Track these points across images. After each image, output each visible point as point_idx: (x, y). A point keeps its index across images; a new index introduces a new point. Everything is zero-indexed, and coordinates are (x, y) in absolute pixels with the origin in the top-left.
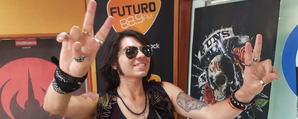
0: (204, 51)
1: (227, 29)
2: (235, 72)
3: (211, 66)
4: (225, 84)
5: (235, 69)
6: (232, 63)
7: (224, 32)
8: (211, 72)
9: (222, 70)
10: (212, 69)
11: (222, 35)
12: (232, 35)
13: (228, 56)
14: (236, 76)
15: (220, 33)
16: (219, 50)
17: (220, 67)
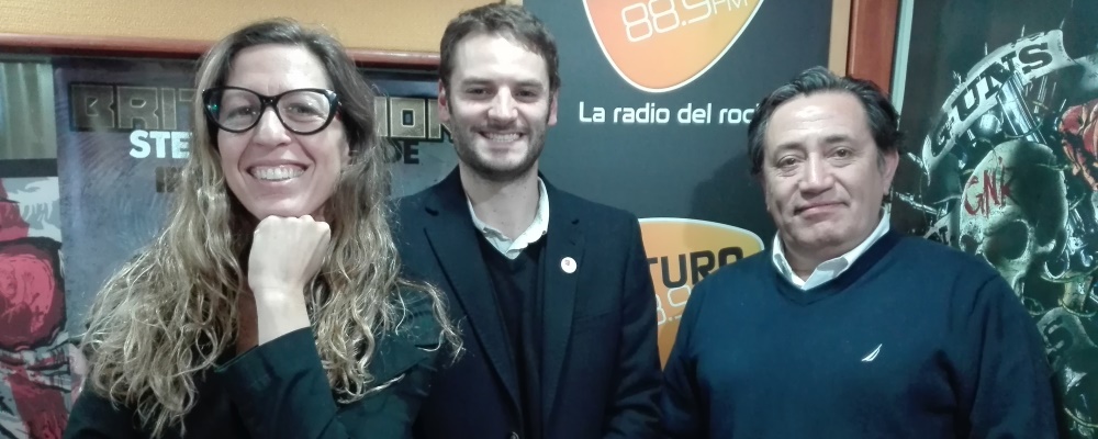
0: (946, 134)
1: (1041, 39)
2: (1066, 203)
3: (971, 192)
4: (1025, 257)
5: (1065, 193)
6: (1055, 168)
7: (1031, 52)
8: (970, 216)
9: (1016, 202)
10: (973, 202)
11: (1020, 62)
12: (1060, 59)
13: (1042, 142)
14: (1070, 216)
15: (1013, 55)
16: (1006, 126)
17: (1005, 191)
